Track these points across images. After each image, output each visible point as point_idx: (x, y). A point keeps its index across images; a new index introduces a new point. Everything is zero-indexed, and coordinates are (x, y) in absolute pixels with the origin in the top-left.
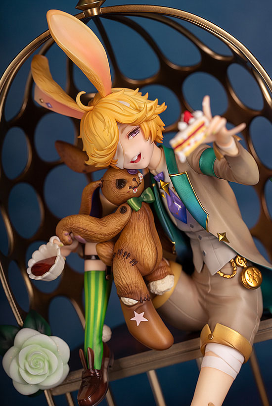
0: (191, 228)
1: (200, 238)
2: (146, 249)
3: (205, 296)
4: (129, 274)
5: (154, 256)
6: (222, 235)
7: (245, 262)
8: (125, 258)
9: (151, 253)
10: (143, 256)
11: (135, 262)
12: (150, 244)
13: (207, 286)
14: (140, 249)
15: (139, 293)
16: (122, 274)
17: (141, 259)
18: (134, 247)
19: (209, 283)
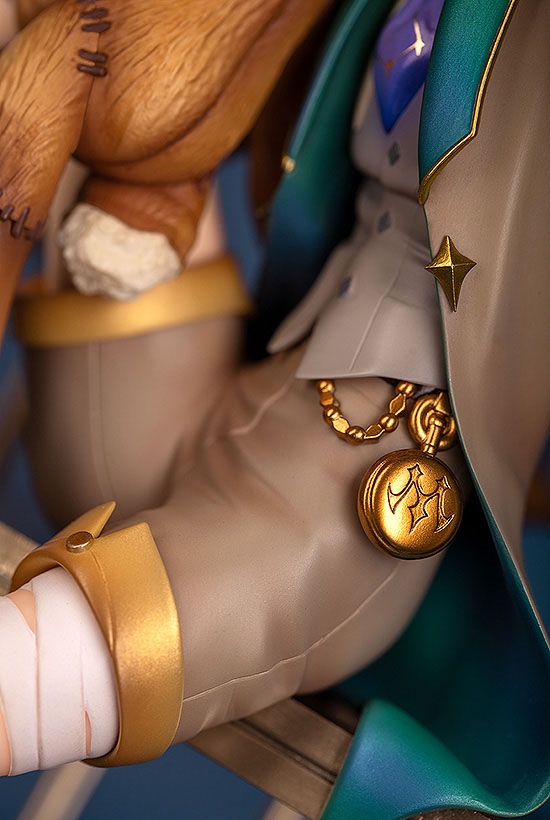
0: (387, 161)
1: (384, 224)
2: (172, 59)
3: (210, 441)
4: (38, 84)
5: (176, 110)
6: (457, 257)
7: (441, 437)
8: (83, 22)
9: (175, 89)
10: (140, 68)
11: (98, 66)
12: (201, 63)
13: (250, 410)
14: (155, 37)
15: (7, 172)
16: (20, 63)
17: (125, 74)
18: (146, 16)
19: (267, 404)
